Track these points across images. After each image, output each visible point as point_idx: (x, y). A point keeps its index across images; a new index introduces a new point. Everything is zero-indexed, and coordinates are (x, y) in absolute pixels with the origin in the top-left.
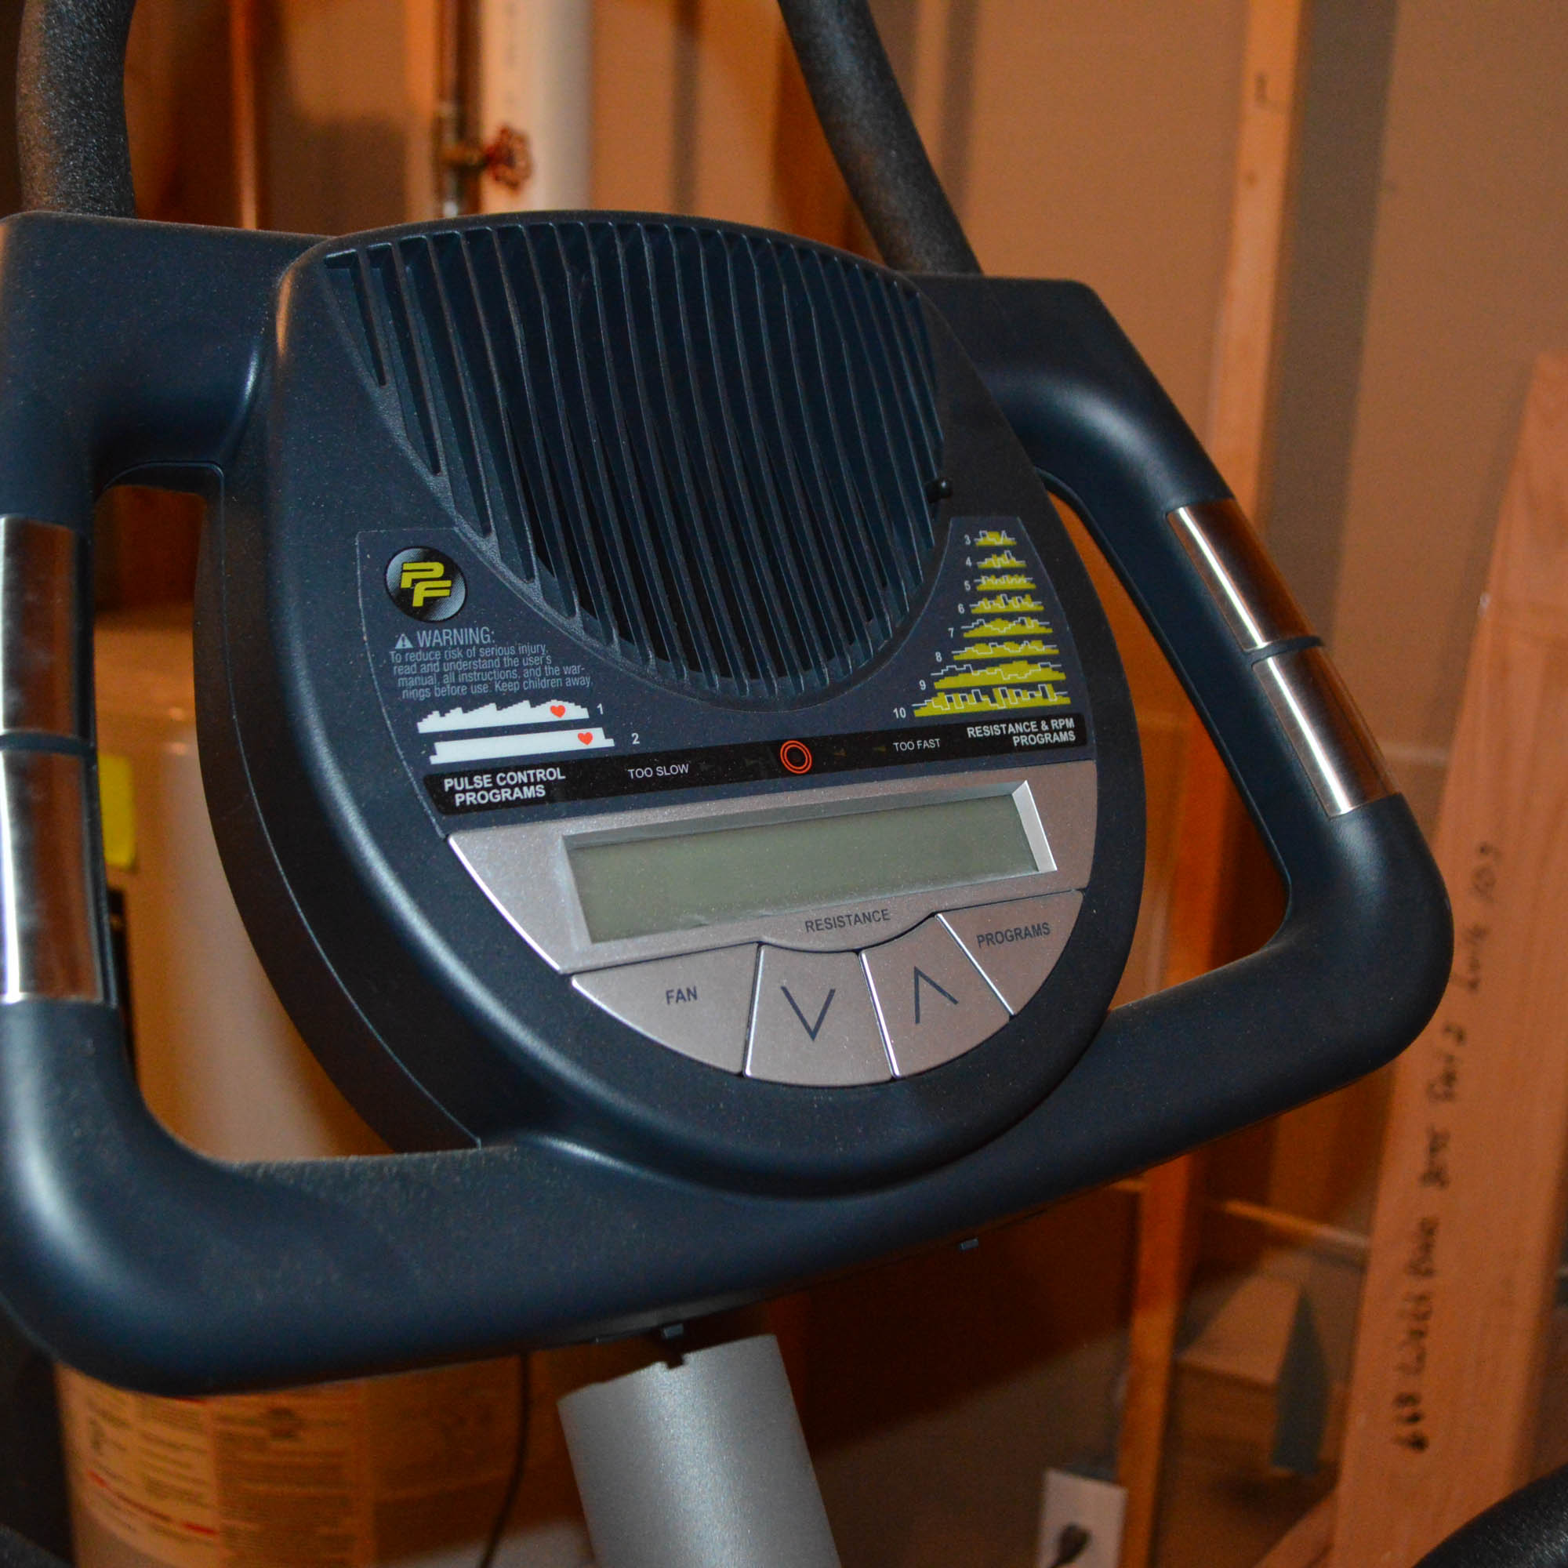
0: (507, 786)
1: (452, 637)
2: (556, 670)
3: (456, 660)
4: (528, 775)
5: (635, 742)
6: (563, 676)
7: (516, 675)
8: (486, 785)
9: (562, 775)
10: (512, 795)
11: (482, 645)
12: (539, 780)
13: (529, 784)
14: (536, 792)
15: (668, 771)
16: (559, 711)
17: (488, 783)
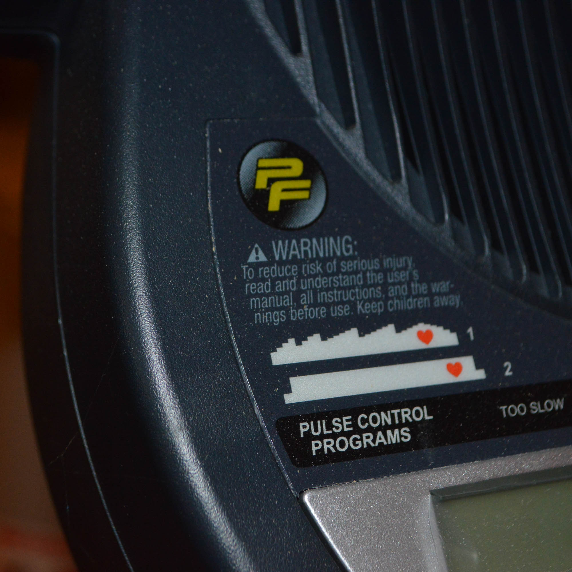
0: (370, 429)
1: (311, 248)
2: (423, 288)
3: (315, 276)
4: (393, 415)
5: (508, 373)
6: (431, 294)
7: (380, 293)
8: (346, 429)
9: (429, 415)
10: (374, 441)
11: (343, 258)
12: (404, 421)
13: (393, 427)
14: (401, 436)
15: (542, 407)
16: (426, 337)
17: (348, 426)
